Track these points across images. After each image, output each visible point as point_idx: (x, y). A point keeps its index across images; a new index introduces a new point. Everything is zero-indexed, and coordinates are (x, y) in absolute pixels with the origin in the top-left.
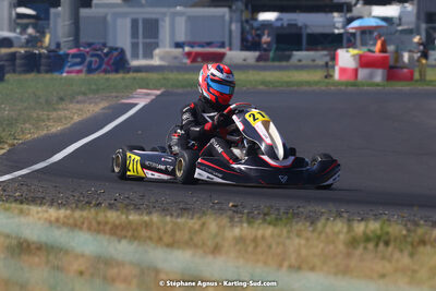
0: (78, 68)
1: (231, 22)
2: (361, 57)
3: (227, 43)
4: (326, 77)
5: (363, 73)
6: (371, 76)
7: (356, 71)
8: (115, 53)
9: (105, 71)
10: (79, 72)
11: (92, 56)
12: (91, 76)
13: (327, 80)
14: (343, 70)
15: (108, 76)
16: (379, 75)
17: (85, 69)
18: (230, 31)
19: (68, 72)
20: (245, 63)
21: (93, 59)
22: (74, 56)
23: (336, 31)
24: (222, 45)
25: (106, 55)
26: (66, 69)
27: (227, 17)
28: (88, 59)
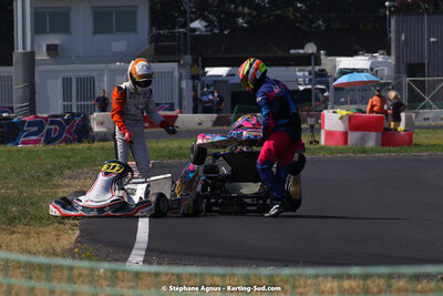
0: (35, 138)
1: (180, 80)
2: (350, 117)
3: (176, 106)
4: (311, 143)
5: (353, 137)
6: (363, 140)
7: (345, 135)
8: (77, 119)
9: (67, 141)
10: (36, 142)
11: (52, 123)
12: (51, 147)
13: (312, 146)
14: (330, 134)
15: (69, 146)
16: (372, 139)
17: (43, 139)
18: (181, 90)
19: (23, 143)
20: (200, 127)
21: (53, 127)
22: (31, 124)
23: (301, 88)
24: (171, 108)
25: (67, 121)
26: (22, 139)
27: (176, 74)
28: (47, 127)
